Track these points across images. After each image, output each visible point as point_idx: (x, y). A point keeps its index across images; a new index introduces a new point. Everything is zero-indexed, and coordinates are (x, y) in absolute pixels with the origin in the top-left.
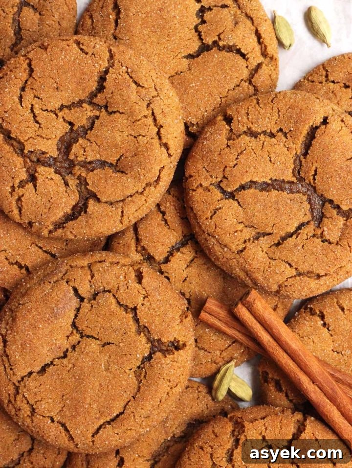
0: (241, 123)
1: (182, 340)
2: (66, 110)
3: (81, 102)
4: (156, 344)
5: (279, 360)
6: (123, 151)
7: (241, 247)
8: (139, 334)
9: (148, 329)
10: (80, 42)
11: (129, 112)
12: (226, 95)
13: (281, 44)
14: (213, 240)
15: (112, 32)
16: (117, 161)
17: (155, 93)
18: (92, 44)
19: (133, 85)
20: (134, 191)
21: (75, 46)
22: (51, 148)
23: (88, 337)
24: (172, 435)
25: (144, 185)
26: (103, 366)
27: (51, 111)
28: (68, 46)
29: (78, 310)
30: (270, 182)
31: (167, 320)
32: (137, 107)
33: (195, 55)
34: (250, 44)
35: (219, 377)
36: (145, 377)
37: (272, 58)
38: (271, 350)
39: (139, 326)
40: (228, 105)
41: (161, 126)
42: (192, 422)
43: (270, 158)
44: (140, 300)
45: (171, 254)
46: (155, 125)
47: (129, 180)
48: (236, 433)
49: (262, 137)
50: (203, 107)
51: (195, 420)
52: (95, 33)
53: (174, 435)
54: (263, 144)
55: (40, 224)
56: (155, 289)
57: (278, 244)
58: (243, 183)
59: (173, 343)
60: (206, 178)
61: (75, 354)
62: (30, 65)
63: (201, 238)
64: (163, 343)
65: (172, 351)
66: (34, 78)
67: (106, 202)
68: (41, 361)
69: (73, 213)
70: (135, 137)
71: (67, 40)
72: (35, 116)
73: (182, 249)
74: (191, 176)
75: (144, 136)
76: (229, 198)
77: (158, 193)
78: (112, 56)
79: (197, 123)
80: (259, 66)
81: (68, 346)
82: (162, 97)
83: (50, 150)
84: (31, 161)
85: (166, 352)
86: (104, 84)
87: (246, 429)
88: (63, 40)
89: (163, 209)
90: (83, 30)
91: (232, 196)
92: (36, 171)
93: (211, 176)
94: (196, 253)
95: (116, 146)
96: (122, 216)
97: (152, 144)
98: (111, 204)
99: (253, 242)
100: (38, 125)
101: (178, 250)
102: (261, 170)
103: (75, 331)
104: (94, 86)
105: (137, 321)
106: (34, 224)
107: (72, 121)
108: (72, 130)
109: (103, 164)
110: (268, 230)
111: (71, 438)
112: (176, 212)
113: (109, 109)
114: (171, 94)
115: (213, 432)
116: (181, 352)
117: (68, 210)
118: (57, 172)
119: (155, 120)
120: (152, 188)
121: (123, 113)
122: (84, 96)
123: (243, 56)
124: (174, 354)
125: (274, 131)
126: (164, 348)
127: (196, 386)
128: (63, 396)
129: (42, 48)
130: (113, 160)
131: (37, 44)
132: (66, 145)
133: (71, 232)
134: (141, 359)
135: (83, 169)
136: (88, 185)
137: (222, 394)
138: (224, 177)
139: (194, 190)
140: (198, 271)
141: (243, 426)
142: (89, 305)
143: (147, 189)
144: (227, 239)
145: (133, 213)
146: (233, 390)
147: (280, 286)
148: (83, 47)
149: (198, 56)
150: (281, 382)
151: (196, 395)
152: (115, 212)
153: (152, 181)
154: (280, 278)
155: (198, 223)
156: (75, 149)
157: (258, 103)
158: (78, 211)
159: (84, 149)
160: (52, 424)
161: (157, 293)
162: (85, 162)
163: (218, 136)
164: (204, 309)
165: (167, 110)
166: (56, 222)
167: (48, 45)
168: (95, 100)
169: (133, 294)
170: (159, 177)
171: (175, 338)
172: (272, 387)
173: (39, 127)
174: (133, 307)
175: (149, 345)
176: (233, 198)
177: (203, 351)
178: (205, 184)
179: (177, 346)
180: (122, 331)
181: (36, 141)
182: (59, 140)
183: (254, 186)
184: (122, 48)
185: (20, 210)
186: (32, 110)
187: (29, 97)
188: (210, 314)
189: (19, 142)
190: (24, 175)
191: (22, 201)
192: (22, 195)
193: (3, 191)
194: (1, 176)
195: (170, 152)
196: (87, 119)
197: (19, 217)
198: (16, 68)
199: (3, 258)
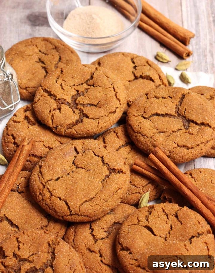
0: (152, 94)
2: (76, 86)
3: (82, 83)
6: (100, 100)
7: (152, 135)
11: (103, 86)
14: (139, 135)
16: (97, 104)
17: (115, 81)
19: (106, 77)
20: (104, 115)
22: (68, 99)
25: (109, 113)
27: (69, 86)
30: (165, 114)
32: (107, 84)
35: (141, 198)
41: (117, 92)
43: (165, 105)
46: (115, 92)
48: (150, 210)
49: (161, 99)
50: (135, 96)
54: (162, 101)
55: (61, 126)
57: (169, 136)
58: (153, 113)
60: (136, 113)
66: (63, 74)
67: (91, 118)
69: (76, 123)
70: (105, 95)
72: (62, 87)
73: (125, 147)
78: (97, 69)
80: (160, 85)
82: (117, 83)
84: (59, 103)
86: (93, 76)
87: (155, 207)
92: (61, 106)
93: (139, 112)
94: (131, 149)
95: (97, 98)
96: (98, 124)
97: (113, 97)
98: (94, 119)
99: (158, 134)
102: (161, 109)
104: (89, 77)
106: (58, 127)
107: (78, 90)
108: (78, 93)
109: (91, 105)
111: (69, 208)
112: (122, 133)
113: (94, 85)
116: (124, 174)
117: (74, 121)
118: (70, 108)
119: (114, 90)
120: (112, 114)
121: (100, 86)
122: (84, 81)
123: (153, 81)
125: (166, 97)
130: (95, 103)
132: (74, 98)
133: (75, 130)
135: (82, 106)
136: (84, 111)
138: (145, 112)
139: (130, 117)
140: (132, 156)
143: (110, 115)
144: (145, 132)
145: (103, 124)
148: (85, 65)
152: (95, 122)
153: (112, 111)
154: (170, 147)
155: (133, 129)
156: (78, 99)
159: (83, 99)
160: (60, 201)
165: (120, 87)
168: (88, 83)
170: (115, 111)
173: (64, 91)
176: (149, 119)
178: (136, 115)
181: (62, 95)
182: (72, 97)
184: (101, 68)
185: (52, 120)
186: (61, 85)
187: (60, 81)
188: (138, 166)
189: (54, 96)
190: (55, 106)
191: (53, 116)
192: (54, 114)
193: (46, 112)
194: (45, 107)
195: (120, 103)
196: (85, 89)
197: (51, 124)
198: (55, 71)
199: (42, 145)
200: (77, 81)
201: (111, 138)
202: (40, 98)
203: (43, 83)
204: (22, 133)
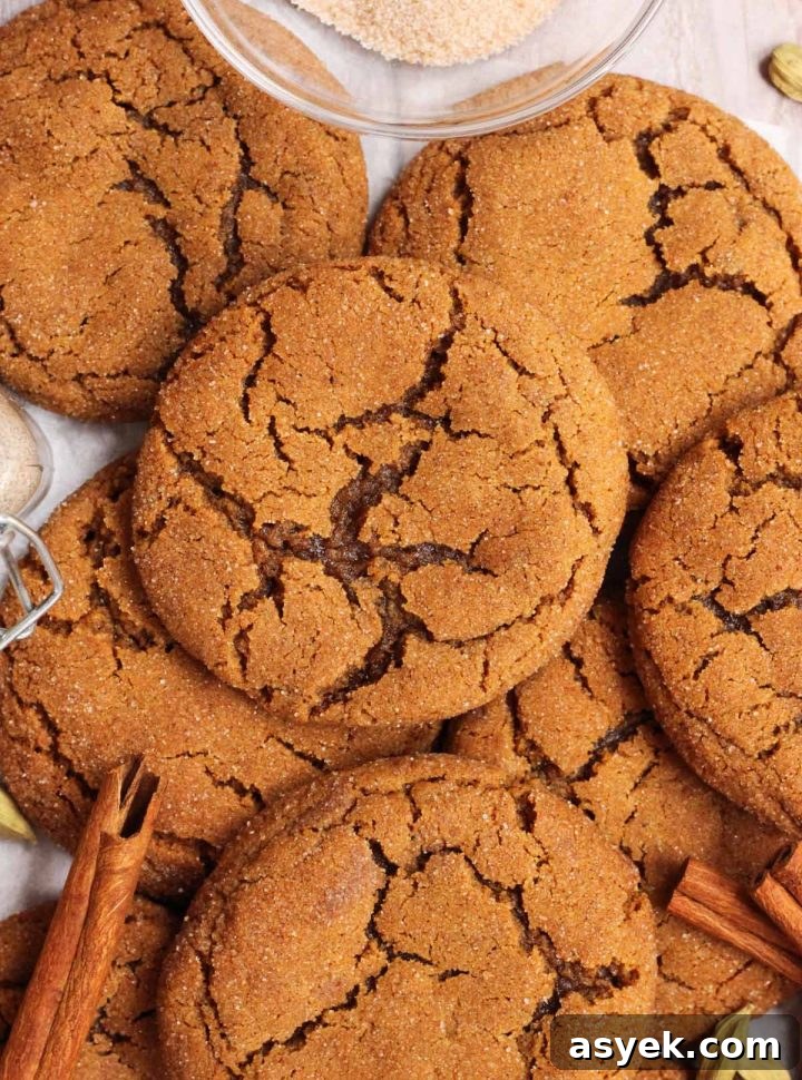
0: (762, 455)
1: (629, 963)
2: (352, 430)
3: (386, 411)
4: (569, 972)
6: (486, 523)
7: (767, 744)
8: (529, 950)
9: (549, 938)
10: (382, 273)
11: (500, 432)
12: (721, 388)
14: (699, 726)
15: (454, 245)
16: (474, 545)
17: (561, 390)
18: (412, 277)
19: (511, 372)
20: (515, 615)
21: (373, 282)
22: (316, 517)
23: (406, 957)
25: (536, 601)
26: (442, 1025)
27: (317, 431)
28: (357, 282)
29: (382, 894)
31: (594, 917)
32: (520, 421)
33: (647, 296)
34: (775, 273)
36: (543, 1051)
39: (527, 930)
40: (727, 413)
41: (576, 465)
44: (529, 870)
45: (597, 757)
46: (562, 463)
47: (502, 590)
50: (669, 420)
52: (413, 248)
55: (290, 691)
56: (564, 842)
58: (769, 594)
59: (607, 971)
60: (682, 583)
61: (377, 999)
62: (266, 326)
63: (671, 723)
64: (583, 970)
65: (607, 989)
66: (276, 356)
67: (447, 642)
68: (294, 1017)
69: (369, 667)
70: (515, 491)
71: (352, 269)
72: (278, 444)
73: (624, 746)
74: (645, 579)
75: (536, 489)
76: (737, 628)
77: (567, 620)
78: (458, 306)
79: (656, 454)
80: (797, 320)
81: (358, 979)
82: (577, 398)
83: (314, 523)
84: (269, 546)
85: (591, 992)
86: (443, 369)
88: (343, 268)
89: (576, 652)
90: (383, 240)
91: (743, 623)
92: (281, 571)
93: (694, 579)
94: (656, 754)
95: (470, 512)
96: (486, 673)
97: (555, 507)
98: (460, 644)
99: (796, 731)
100: (285, 465)
101: (614, 747)
103: (374, 945)
104: (417, 373)
105: (523, 919)
106: (276, 693)
107: (366, 454)
108: (365, 474)
109: (440, 552)
112: (607, 659)
113: (452, 426)
114: (597, 391)
116: (628, 990)
117: (357, 660)
118: (329, 571)
119: (561, 450)
120: (556, 608)
121: (486, 436)
122: (394, 396)
123: (761, 298)
124: (611, 996)
126: (588, 982)
129: (293, 288)
130: (462, 543)
131: (281, 276)
132: (352, 510)
133: (364, 711)
134: (533, 1010)
135: (392, 565)
136: (405, 601)
138: (725, 580)
139: (653, 612)
140: (661, 797)
142: (408, 884)
143: (544, 610)
144: (734, 726)
145: (509, 667)
146: (745, 1075)
148: (392, 285)
149: (654, 299)
152: (469, 663)
153: (555, 592)
155: (664, 688)
156: (373, 518)
158: (381, 662)
159: (396, 518)
161: (569, 853)
162: (397, 549)
163: (709, 483)
164: (679, 887)
165: (589, 428)
166: (329, 687)
167: (310, 280)
168: (419, 406)
169: (514, 856)
170: (571, 581)
171: (614, 959)
173: (290, 468)
174: (513, 886)
175: (553, 976)
176: (748, 630)
177: (674, 985)
178: (680, 597)
179: (617, 976)
180: (488, 944)
181: (281, 501)
182: (336, 497)
183: (795, 601)
184: (482, 285)
185: (244, 661)
186: (272, 429)
187: (264, 399)
188: (693, 900)
189: (242, 503)
190: (253, 581)
191: (247, 640)
192: (250, 627)
193: (203, 616)
194: (200, 582)
195: (596, 524)
196: (403, 450)
197: (239, 677)
198: (234, 333)
199: (200, 771)
200: (353, 397)
201: (552, 699)
202: (163, 512)
203: (173, 418)
204: (90, 710)
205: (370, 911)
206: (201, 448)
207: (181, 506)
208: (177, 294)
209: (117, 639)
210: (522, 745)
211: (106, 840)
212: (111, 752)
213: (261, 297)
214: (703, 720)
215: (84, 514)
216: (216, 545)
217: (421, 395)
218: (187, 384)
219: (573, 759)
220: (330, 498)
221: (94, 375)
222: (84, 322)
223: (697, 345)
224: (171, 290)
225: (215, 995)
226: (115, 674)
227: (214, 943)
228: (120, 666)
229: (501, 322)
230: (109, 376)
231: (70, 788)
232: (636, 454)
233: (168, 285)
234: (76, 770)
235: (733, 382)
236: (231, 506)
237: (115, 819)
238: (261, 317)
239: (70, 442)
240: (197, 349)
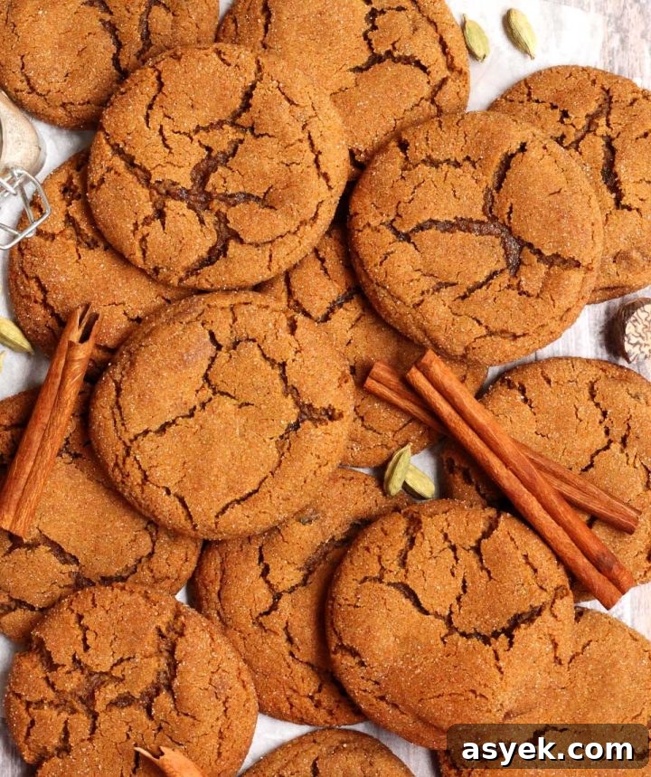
0: (419, 149)
1: (338, 407)
2: (203, 133)
3: (221, 123)
4: (306, 410)
5: (462, 438)
6: (271, 182)
7: (417, 300)
8: (286, 396)
9: (297, 391)
10: (220, 51)
11: (280, 134)
12: (401, 116)
13: (472, 54)
14: (383, 292)
15: (261, 39)
16: (265, 194)
17: (313, 113)
18: (236, 54)
19: (286, 102)
20: (286, 230)
21: (215, 55)
22: (184, 178)
23: (223, 394)
24: (330, 537)
25: (298, 223)
26: (238, 430)
27: (185, 133)
28: (207, 55)
29: (213, 359)
30: (454, 221)
31: (322, 382)
32: (290, 129)
33: (364, 67)
34: (432, 56)
35: (391, 464)
36: (288, 449)
37: (460, 72)
38: (453, 425)
39: (286, 386)
40: (403, 129)
41: (320, 153)
42: (357, 522)
43: (454, 191)
44: (291, 354)
45: (332, 310)
46: (312, 151)
47: (279, 216)
48: (411, 531)
49: (445, 166)
50: (372, 132)
51: (361, 520)
52: (239, 40)
53: (334, 537)
54: (446, 174)
55: (168, 269)
56: (311, 343)
57: (464, 297)
58: (420, 222)
59: (326, 411)
60: (375, 216)
61: (205, 414)
62: (159, 78)
63: (368, 291)
64: (314, 409)
65: (325, 421)
66: (164, 94)
67: (250, 244)
68: (161, 419)
69: (210, 258)
70: (287, 165)
71: (205, 49)
72: (164, 140)
73: (346, 305)
74: (356, 214)
75: (297, 164)
76: (404, 240)
77: (314, 234)
78: (259, 69)
79: (366, 151)
80: (444, 81)
81: (196, 403)
82: (321, 118)
83: (182, 181)
84: (159, 193)
85: (317, 421)
86: (250, 101)
87: (423, 525)
88: (200, 49)
89: (322, 254)
90: (224, 35)
91: (407, 238)
92: (164, 206)
93: (382, 214)
94: (363, 309)
95: (264, 176)
96: (270, 261)
97: (308, 174)
98: (257, 246)
99: (433, 294)
100: (168, 151)
101: (341, 306)
102: (442, 206)
103: (206, 385)
104: (237, 104)
105: (284, 379)
106: (161, 271)
107: (210, 145)
108: (209, 157)
109: (248, 197)
110: (452, 279)
113: (255, 131)
114: (332, 115)
115: (382, 529)
116: (337, 423)
117: (204, 253)
118: (190, 207)
119: (312, 145)
120: (308, 228)
121: (273, 136)
122: (225, 115)
123: (424, 69)
124: (327, 424)
125: (459, 160)
126: (315, 416)
127: (363, 477)
128: (184, 463)
129: (174, 58)
130: (259, 192)
131: (168, 53)
132: (202, 174)
133: (207, 280)
134: (286, 427)
135: (223, 204)
136: (229, 222)
137: (395, 487)
138: (398, 215)
139: (359, 231)
140: (365, 333)
141: (420, 522)
142: (226, 355)
143: (302, 228)
144: (400, 290)
145: (285, 256)
146: (409, 483)
147: (466, 349)
148: (225, 58)
149: (367, 69)
150: (470, 471)
151: (362, 488)
152: (261, 256)
153: (308, 219)
154: (466, 338)
155: (365, 271)
156: (212, 179)
157: (440, 126)
158: (216, 253)
159: (225, 179)
161: (312, 349)
162: (225, 195)
163: (390, 165)
164: (371, 374)
165: (327, 133)
166: (188, 268)
167: (182, 54)
168: (238, 121)
170: (316, 214)
171: (330, 405)
172: (458, 479)
173: (170, 152)
174: (281, 362)
175: (297, 411)
176: (409, 241)
177: (371, 432)
178: (374, 223)
179: (331, 415)
180: (265, 391)
181: (165, 169)
182: (194, 169)
183: (435, 226)
184: (272, 58)
185: (144, 253)
186: (161, 132)
187: (157, 116)
188: (378, 382)
189: (145, 170)
190: (149, 210)
191: (146, 242)
192: (148, 234)
193: (124, 228)
194: (122, 211)
195: (330, 184)
196: (229, 143)
197: (142, 262)
198: (142, 81)
199: (121, 313)
200: (204, 116)
201: (307, 279)
202: (104, 175)
203: (109, 125)
204: (64, 280)
205: (206, 368)
206: (124, 141)
207: (113, 172)
208: (116, 61)
209: (79, 243)
210: (292, 303)
211: (71, 344)
212: (75, 302)
213: (157, 63)
214: (384, 288)
215: (62, 178)
216: (131, 192)
217: (239, 115)
218: (117, 108)
219: (318, 311)
220: (191, 168)
221: (72, 104)
222: (67, 75)
223: (389, 93)
224: (113, 59)
225: (121, 402)
226: (77, 262)
227: (123, 376)
228: (80, 257)
229: (281, 77)
230: (79, 104)
231: (51, 321)
232: (355, 151)
233: (111, 56)
234: (56, 312)
235: (408, 113)
236: (139, 172)
237: (75, 334)
238: (156, 73)
239: (55, 142)
240: (122, 90)
